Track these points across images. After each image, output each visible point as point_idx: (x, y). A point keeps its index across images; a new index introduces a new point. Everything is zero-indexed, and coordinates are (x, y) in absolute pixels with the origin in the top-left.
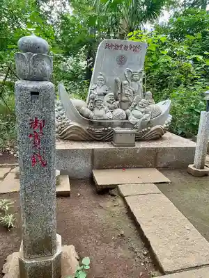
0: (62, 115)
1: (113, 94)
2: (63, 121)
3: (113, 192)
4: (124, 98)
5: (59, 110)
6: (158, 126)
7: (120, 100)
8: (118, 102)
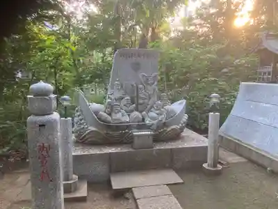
0: (81, 120)
1: (129, 98)
2: (82, 126)
3: (127, 195)
4: (141, 101)
5: (79, 116)
6: (174, 127)
7: (136, 103)
8: (134, 105)
